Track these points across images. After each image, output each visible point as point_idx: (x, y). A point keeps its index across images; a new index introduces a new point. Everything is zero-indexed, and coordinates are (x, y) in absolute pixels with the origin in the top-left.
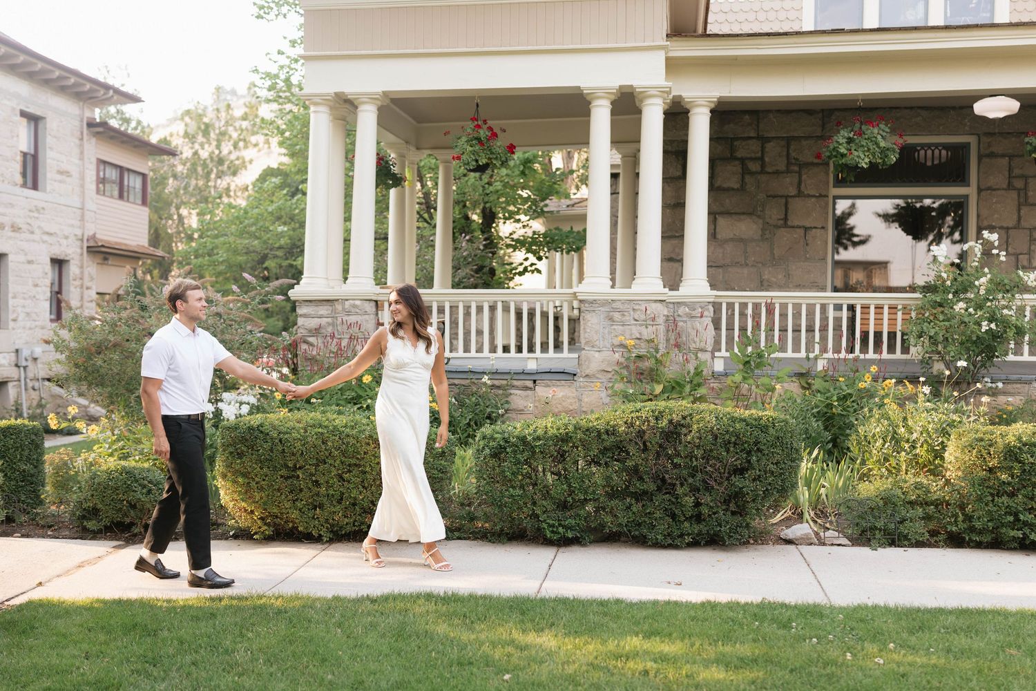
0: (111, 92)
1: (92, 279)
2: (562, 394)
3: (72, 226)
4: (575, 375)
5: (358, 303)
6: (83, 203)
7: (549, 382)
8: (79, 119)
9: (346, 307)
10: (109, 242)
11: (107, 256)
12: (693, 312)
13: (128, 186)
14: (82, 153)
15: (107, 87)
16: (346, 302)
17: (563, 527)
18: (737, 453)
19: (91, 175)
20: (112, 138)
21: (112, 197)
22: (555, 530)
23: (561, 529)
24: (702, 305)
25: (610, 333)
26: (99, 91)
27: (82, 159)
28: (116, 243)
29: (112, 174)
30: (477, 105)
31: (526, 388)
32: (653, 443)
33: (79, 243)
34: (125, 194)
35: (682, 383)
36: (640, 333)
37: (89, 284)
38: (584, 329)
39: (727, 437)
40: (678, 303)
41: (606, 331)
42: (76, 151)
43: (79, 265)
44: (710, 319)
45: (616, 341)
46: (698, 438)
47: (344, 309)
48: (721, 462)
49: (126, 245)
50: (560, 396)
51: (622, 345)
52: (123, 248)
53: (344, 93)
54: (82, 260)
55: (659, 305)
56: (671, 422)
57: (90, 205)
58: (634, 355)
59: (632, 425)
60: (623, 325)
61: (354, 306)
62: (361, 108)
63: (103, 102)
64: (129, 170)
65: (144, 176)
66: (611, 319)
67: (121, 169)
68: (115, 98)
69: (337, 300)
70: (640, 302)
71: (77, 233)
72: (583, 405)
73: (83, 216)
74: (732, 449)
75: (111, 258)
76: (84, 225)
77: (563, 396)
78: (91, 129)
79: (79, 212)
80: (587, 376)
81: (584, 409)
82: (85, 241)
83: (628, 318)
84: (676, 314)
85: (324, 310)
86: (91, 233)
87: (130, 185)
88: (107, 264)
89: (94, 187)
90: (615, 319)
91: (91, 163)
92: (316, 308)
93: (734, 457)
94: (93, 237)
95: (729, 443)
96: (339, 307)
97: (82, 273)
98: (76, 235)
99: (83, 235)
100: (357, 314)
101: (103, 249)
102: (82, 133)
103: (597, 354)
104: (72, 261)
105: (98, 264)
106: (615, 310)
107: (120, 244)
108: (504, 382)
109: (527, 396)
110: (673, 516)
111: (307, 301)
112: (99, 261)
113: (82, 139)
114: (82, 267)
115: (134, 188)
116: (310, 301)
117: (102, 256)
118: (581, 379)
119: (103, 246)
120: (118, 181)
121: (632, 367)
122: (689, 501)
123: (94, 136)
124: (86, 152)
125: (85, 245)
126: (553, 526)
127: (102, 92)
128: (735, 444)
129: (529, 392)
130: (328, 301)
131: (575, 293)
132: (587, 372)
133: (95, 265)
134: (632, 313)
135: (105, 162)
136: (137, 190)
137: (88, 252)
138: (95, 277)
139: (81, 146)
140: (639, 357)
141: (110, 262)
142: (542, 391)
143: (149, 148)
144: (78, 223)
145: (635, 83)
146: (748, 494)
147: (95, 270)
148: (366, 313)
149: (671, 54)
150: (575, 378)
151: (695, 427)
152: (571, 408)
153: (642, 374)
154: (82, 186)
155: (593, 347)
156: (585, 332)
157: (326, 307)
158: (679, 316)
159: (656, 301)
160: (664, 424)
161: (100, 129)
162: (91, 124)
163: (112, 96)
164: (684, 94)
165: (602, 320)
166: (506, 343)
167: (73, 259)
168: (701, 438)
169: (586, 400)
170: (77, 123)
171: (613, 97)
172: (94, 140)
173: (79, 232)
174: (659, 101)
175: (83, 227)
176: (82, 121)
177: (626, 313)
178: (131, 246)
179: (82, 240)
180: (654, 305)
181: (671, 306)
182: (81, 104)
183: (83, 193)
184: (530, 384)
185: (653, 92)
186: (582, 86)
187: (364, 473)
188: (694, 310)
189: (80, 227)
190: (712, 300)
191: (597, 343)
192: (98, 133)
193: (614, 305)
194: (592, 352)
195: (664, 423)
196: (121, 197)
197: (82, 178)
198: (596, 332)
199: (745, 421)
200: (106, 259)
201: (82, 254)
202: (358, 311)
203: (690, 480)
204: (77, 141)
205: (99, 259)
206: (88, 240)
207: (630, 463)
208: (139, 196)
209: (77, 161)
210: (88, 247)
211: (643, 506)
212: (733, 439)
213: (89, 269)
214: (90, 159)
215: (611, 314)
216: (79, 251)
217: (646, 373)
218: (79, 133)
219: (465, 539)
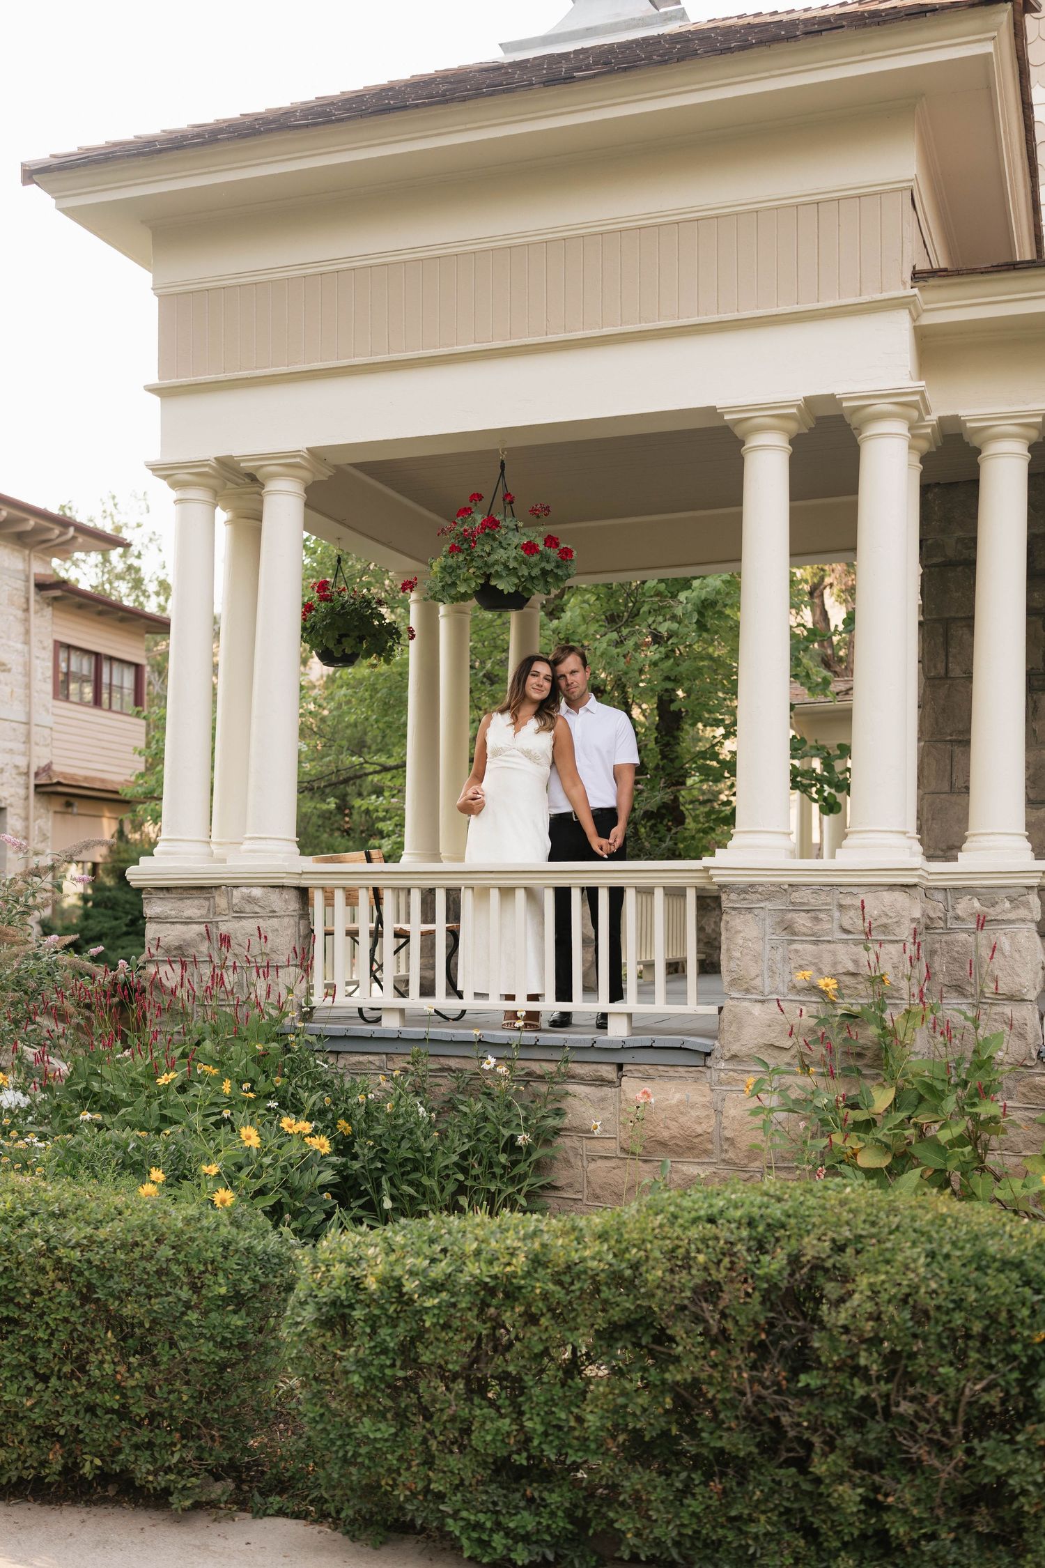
0: (71, 531)
1: (44, 838)
2: (678, 1096)
3: (11, 751)
4: (708, 1054)
5: (257, 892)
6: (29, 714)
7: (651, 1070)
8: (23, 577)
9: (235, 901)
10: (72, 777)
11: (72, 800)
12: (991, 911)
13: (110, 685)
14: (27, 632)
15: (64, 523)
16: (236, 892)
17: (508, 1533)
18: (991, 1367)
19: (43, 668)
20: (80, 606)
21: (82, 703)
22: (485, 1537)
23: (498, 1540)
24: (1013, 893)
25: (786, 960)
26: (51, 530)
27: (27, 642)
28: (86, 779)
29: (83, 666)
30: (503, 465)
31: (601, 1082)
32: (742, 1321)
33: (22, 780)
34: (105, 696)
35: (939, 1086)
36: (856, 962)
37: (40, 847)
38: (728, 950)
39: (958, 1319)
40: (955, 888)
41: (778, 955)
42: (18, 628)
43: (23, 815)
44: (1033, 926)
45: (800, 978)
46: (870, 1317)
47: (230, 906)
48: (940, 1391)
49: (103, 781)
50: (674, 1101)
51: (813, 989)
52: (97, 786)
53: (232, 457)
54: (27, 808)
55: (899, 897)
56: (794, 1261)
57: (41, 717)
58: (840, 1012)
59: (688, 1263)
60: (816, 943)
61: (250, 900)
62: (272, 486)
63: (64, 549)
64: (111, 659)
65: (138, 668)
66: (789, 928)
67: (98, 657)
68: (80, 540)
69: (218, 887)
70: (855, 890)
71: (18, 763)
72: (726, 1123)
73: (28, 735)
74: (974, 1355)
75: (76, 802)
76: (30, 750)
77: (681, 1102)
78: (43, 593)
79: (22, 728)
80: (734, 1057)
81: (728, 1134)
82: (32, 776)
83: (829, 926)
84: (950, 915)
85: (193, 908)
86: (43, 763)
87: (115, 682)
88: (71, 813)
89: (49, 687)
90: (798, 928)
91: (44, 648)
92: (179, 903)
93: (981, 1379)
94: (48, 769)
95: (968, 1336)
96: (221, 902)
97: (27, 828)
98: (17, 767)
99: (28, 767)
100: (256, 915)
101: (60, 789)
102: (28, 600)
103: (757, 1009)
104: (9, 810)
105: (56, 812)
106: (797, 907)
107: (94, 779)
108: (549, 1068)
109: (603, 1100)
110: (811, 1534)
111: (161, 889)
112: (58, 809)
113: (27, 610)
114: (27, 819)
115: (122, 688)
116: (168, 889)
117: (63, 800)
118: (723, 1065)
119: (59, 784)
120: (93, 678)
121: (837, 1041)
122: (849, 1496)
123: (49, 605)
124: (33, 630)
125: (32, 782)
126: (478, 1526)
127: (57, 532)
128: (984, 1339)
129: (608, 1091)
130: (201, 888)
131: (706, 869)
132: (735, 1048)
133: (51, 814)
134: (836, 914)
135: (69, 647)
136: (126, 691)
137: (37, 793)
138: (49, 835)
139: (26, 620)
140: (850, 1016)
141: (75, 810)
142: (634, 1089)
143: (143, 621)
144: (22, 747)
145: (839, 388)
146: (1024, 1492)
147: (50, 823)
148: (273, 914)
149: (927, 320)
150: (709, 1062)
151: (863, 1281)
152: (699, 1130)
153: (860, 1055)
154: (28, 686)
155: (747, 991)
156: (731, 958)
157: (196, 902)
158: (957, 918)
159: (892, 887)
160: (775, 1266)
161: (57, 593)
162: (41, 586)
163: (74, 538)
164: (963, 413)
165: (769, 930)
166: (675, 956)
167: (11, 805)
168: (878, 1318)
169: (732, 1112)
170: (20, 584)
171: (793, 426)
172: (48, 611)
173: (22, 762)
174: (900, 427)
175: (28, 754)
176: (27, 580)
177: (822, 916)
178: (113, 782)
179: (27, 774)
180: (888, 897)
181: (939, 896)
182: (27, 552)
183: (29, 696)
184: (609, 1072)
185: (883, 406)
186: (719, 403)
187: (34, 1342)
188: (994, 904)
189: (24, 754)
190: (1035, 882)
191: (758, 982)
192: (56, 599)
193: (795, 897)
194: (746, 1004)
195: (774, 1264)
196: (97, 702)
197: (28, 673)
198: (757, 958)
199: (1018, 1265)
200: (69, 805)
201: (27, 798)
202: (257, 909)
203: (851, 1439)
204: (20, 614)
205: (57, 804)
206: (37, 774)
207: (674, 1375)
208: (129, 699)
209: (20, 646)
210: (37, 786)
211: (725, 1492)
212: (977, 1327)
213: (38, 821)
214: (41, 642)
215: (789, 916)
216: (22, 792)
217: (869, 1054)
218: (23, 600)
219: (296, 1516)
